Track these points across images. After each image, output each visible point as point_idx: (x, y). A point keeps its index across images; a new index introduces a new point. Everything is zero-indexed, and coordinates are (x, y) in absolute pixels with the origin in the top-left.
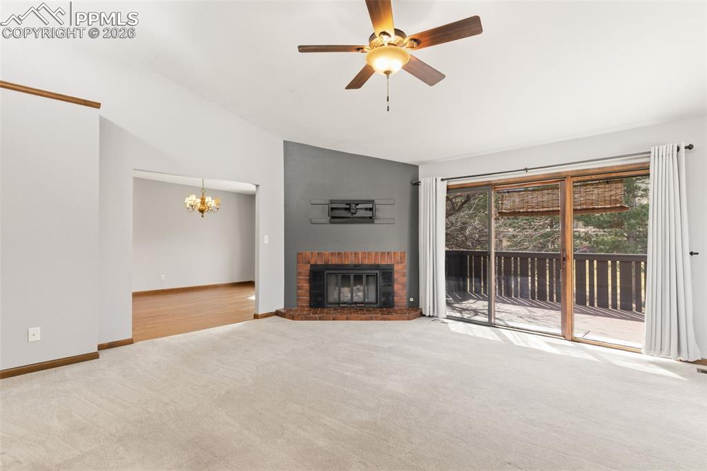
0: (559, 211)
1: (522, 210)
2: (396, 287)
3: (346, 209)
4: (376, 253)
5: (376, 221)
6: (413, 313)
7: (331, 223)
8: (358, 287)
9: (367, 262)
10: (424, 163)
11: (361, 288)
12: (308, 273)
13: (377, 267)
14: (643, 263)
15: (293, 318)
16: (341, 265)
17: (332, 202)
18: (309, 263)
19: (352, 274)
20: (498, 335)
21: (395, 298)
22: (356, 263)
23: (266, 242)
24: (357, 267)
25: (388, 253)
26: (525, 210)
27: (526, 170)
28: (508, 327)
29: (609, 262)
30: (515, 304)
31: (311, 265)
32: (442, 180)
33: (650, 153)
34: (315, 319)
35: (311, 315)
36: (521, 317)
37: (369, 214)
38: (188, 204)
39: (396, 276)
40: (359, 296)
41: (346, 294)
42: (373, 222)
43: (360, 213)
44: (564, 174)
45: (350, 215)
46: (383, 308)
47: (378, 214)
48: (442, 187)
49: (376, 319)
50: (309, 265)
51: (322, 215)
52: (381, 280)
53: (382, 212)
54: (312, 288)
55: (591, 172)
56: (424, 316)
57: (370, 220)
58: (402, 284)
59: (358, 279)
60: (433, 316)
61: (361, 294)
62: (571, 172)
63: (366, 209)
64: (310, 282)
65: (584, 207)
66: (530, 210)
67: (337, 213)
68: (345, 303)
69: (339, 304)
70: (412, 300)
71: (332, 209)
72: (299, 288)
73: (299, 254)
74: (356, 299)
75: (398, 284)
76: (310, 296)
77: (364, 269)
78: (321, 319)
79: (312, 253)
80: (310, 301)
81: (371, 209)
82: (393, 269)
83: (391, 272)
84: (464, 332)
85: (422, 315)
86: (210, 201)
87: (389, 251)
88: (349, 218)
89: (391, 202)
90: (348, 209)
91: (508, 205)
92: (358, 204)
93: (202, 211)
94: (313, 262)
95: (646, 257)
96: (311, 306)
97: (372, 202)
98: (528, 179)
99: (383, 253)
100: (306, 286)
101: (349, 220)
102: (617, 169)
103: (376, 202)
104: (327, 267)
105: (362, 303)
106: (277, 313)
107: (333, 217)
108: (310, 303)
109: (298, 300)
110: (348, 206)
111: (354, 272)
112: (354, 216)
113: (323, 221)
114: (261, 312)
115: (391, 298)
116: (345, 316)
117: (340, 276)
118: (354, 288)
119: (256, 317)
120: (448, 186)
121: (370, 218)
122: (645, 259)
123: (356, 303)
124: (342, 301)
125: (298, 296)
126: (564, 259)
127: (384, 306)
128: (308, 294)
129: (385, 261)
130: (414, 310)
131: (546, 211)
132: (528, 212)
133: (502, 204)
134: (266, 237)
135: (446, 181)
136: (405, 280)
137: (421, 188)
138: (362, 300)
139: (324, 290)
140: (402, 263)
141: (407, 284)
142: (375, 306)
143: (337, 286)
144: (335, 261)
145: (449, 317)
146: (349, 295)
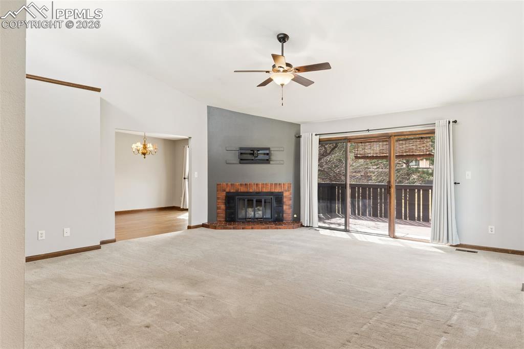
0: (387, 156)
1: (370, 155)
2: (285, 207)
3: (251, 154)
4: (271, 184)
5: (271, 162)
6: (296, 225)
7: (240, 163)
8: (258, 207)
9: (265, 190)
10: (304, 123)
11: (261, 208)
12: (224, 198)
13: (271, 193)
14: (430, 190)
15: (215, 228)
16: (247, 192)
17: (241, 149)
18: (225, 191)
19: (254, 199)
20: (350, 236)
21: (284, 215)
22: (258, 191)
23: (196, 176)
24: (258, 193)
25: (279, 184)
26: (371, 155)
27: (368, 130)
28: (357, 232)
29: (416, 190)
30: (367, 220)
31: (226, 192)
32: (316, 135)
33: (435, 124)
34: (231, 229)
35: (228, 226)
36: (369, 227)
37: (266, 157)
38: (134, 149)
39: (285, 200)
40: (259, 214)
41: (250, 213)
42: (269, 163)
43: (261, 157)
44: (390, 135)
45: (253, 158)
46: (276, 221)
47: (273, 158)
48: (316, 140)
49: (272, 228)
50: (225, 193)
51: (234, 157)
52: (275, 203)
53: (276, 156)
54: (227, 208)
55: (405, 133)
56: (304, 226)
57: (267, 161)
58: (289, 205)
59: (259, 202)
60: (309, 226)
61: (260, 213)
62: (394, 133)
63: (264, 154)
64: (226, 205)
65: (408, 154)
66: (375, 155)
67: (245, 157)
68: (250, 219)
69: (246, 219)
70: (295, 216)
71: (241, 153)
72: (218, 208)
73: (218, 185)
74: (257, 216)
75: (287, 205)
76: (226, 214)
77: (263, 195)
78: (234, 228)
79: (227, 184)
80: (226, 217)
81: (268, 154)
82: (283, 195)
83: (281, 197)
84: (329, 235)
85: (302, 226)
86: (150, 147)
87: (280, 183)
88: (252, 160)
89: (282, 149)
90: (253, 154)
91: (361, 151)
92: (259, 151)
93: (144, 154)
94: (227, 190)
95: (432, 186)
96: (226, 221)
97: (268, 149)
98: (369, 136)
99: (276, 184)
100: (223, 207)
101: (252, 161)
102: (419, 132)
103: (271, 149)
104: (238, 193)
105: (261, 219)
106: (203, 226)
107: (241, 160)
108: (226, 219)
109: (217, 216)
110: (252, 152)
111: (256, 197)
112: (256, 158)
113: (234, 162)
114: (193, 224)
115: (281, 215)
116: (250, 227)
117: (246, 200)
118: (256, 209)
119: (189, 227)
120: (319, 139)
121: (267, 160)
122: (431, 188)
123: (257, 219)
124: (247, 217)
125: (218, 214)
126: (390, 188)
127: (277, 220)
128: (224, 212)
129: (278, 190)
130: (297, 222)
131: (385, 156)
132: (373, 156)
133: (357, 150)
134: (196, 173)
135: (318, 136)
136: (291, 202)
137: (302, 139)
138: (261, 216)
139: (235, 210)
140: (288, 191)
141: (292, 205)
142: (271, 220)
143: (244, 207)
144: (243, 189)
145: (320, 227)
146: (253, 213)
